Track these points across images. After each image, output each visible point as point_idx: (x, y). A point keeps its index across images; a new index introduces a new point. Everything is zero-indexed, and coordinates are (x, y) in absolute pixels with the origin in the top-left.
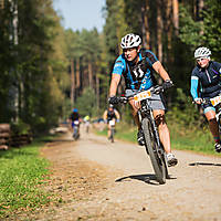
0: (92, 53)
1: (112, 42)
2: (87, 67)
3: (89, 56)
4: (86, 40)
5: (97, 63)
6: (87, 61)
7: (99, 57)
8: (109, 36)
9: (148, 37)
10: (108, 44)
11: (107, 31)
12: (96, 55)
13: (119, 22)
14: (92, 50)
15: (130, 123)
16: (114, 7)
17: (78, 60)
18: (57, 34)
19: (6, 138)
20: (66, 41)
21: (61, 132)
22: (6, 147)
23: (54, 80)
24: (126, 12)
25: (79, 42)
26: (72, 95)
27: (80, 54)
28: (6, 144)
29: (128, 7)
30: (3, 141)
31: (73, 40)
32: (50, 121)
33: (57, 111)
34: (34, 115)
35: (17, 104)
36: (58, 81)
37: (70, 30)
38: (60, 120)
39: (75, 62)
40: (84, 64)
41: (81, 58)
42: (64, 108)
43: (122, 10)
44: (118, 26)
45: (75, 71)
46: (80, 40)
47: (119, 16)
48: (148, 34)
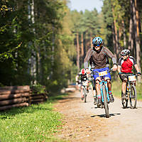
1: (108, 20)
2: (89, 40)
3: (91, 31)
4: (88, 19)
6: (89, 35)
7: (98, 31)
8: (106, 15)
9: (137, 15)
10: (105, 21)
12: (96, 30)
13: (114, 4)
14: (93, 26)
17: (82, 35)
19: (27, 97)
20: (72, 19)
21: (70, 91)
22: (27, 104)
23: (64, 50)
25: (82, 20)
26: (78, 62)
27: (83, 29)
28: (27, 102)
30: (25, 99)
32: (61, 84)
33: (66, 75)
34: (48, 78)
35: (35, 70)
36: (67, 51)
37: (76, 11)
38: (69, 83)
39: (80, 36)
40: (87, 37)
41: (84, 33)
42: (72, 73)
44: (113, 7)
45: (80, 43)
46: (84, 18)
48: (137, 12)
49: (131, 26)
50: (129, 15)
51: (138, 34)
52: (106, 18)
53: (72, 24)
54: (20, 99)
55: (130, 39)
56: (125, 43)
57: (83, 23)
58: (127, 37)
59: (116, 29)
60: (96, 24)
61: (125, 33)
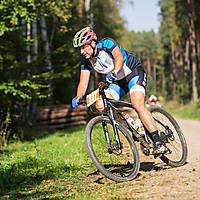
0: (150, 49)
1: (165, 40)
2: (146, 60)
3: (148, 51)
4: (145, 39)
5: (154, 56)
6: (146, 55)
7: (156, 52)
8: (164, 35)
9: (194, 36)
10: (162, 42)
11: (162, 31)
12: (153, 50)
13: (171, 25)
14: (150, 46)
15: (180, 103)
16: (167, 13)
17: (139, 54)
18: (123, 35)
19: (85, 116)
20: (130, 40)
22: (85, 123)
24: (176, 16)
25: (139, 41)
27: (141, 49)
29: (178, 13)
30: (82, 117)
31: (135, 39)
37: (133, 32)
40: (144, 58)
41: (141, 53)
43: (173, 15)
44: (171, 27)
46: (141, 38)
47: (170, 19)
49: (187, 47)
50: (185, 36)
51: (194, 54)
52: (162, 38)
53: (129, 44)
54: (77, 118)
55: (187, 60)
56: (181, 63)
57: (140, 43)
58: (184, 58)
59: (173, 49)
60: (153, 44)
61: (182, 53)
